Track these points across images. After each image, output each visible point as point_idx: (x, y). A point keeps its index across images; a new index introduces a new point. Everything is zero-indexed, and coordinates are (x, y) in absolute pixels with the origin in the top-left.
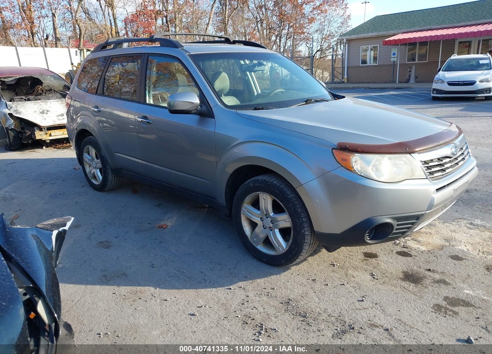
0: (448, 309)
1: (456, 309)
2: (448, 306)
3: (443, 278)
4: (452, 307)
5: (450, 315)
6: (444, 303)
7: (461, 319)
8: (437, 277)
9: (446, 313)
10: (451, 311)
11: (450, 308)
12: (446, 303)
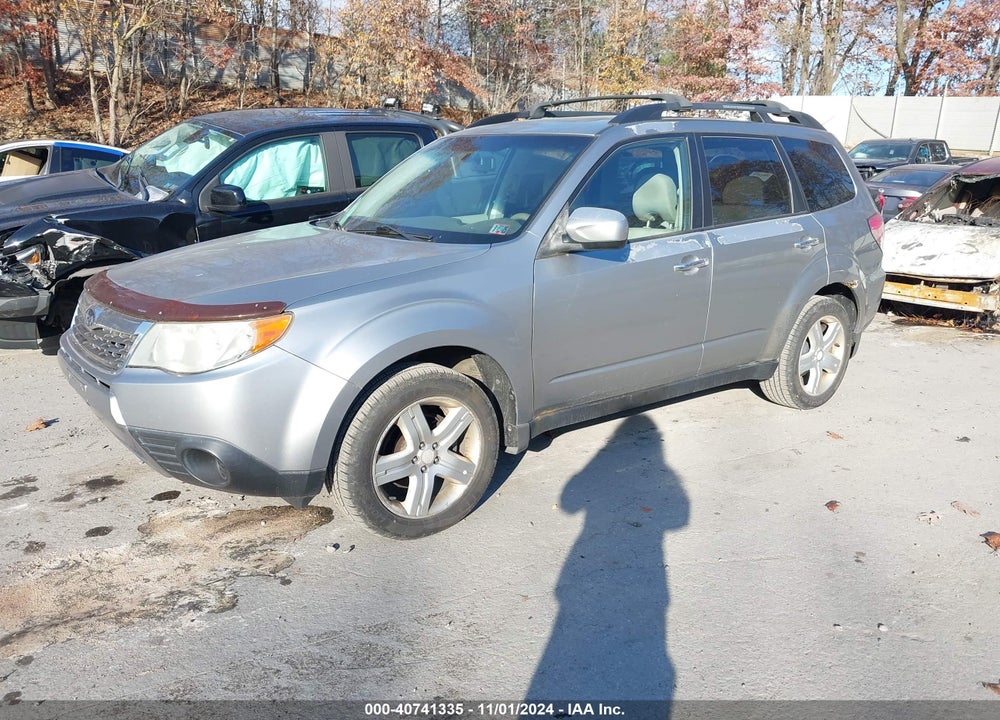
1: (12, 488)
2: (22, 485)
3: (71, 502)
5: (9, 482)
6: (30, 485)
8: (79, 500)
9: (16, 480)
10: (14, 484)
11: (18, 486)
12: (29, 487)
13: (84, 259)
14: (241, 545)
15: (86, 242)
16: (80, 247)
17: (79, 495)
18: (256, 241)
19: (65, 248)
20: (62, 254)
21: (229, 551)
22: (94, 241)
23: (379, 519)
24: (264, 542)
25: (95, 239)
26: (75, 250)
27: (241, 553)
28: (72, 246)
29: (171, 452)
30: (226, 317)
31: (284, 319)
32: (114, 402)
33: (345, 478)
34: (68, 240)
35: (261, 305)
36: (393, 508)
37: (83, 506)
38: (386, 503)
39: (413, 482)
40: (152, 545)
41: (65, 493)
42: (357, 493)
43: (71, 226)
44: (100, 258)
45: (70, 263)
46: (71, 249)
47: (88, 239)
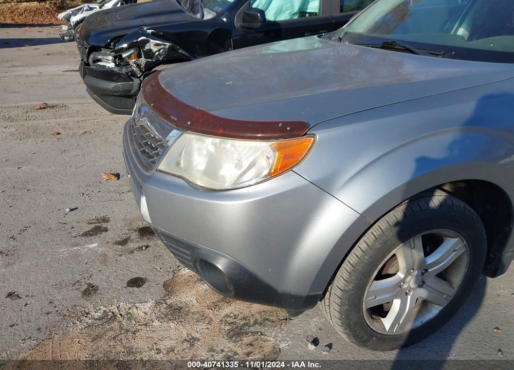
0: (97, 223)
1: (92, 226)
2: (99, 225)
3: (126, 247)
4: (96, 226)
5: (93, 220)
6: (104, 225)
7: (83, 221)
8: (131, 245)
9: (97, 220)
10: (95, 223)
11: (96, 225)
12: (103, 226)
13: (161, 59)
14: (238, 321)
15: (163, 46)
16: (159, 51)
17: (132, 241)
18: (269, 52)
19: (150, 50)
20: (149, 54)
21: (227, 328)
22: (167, 47)
23: (362, 337)
24: (256, 322)
25: (168, 44)
26: (156, 52)
27: (236, 333)
28: (155, 49)
29: (188, 255)
30: (249, 135)
31: (307, 141)
32: (143, 200)
33: (338, 301)
34: (153, 45)
35: (285, 124)
36: (374, 326)
37: (132, 252)
38: (368, 321)
39: (397, 303)
40: (170, 306)
41: (124, 237)
42: (348, 317)
43: (155, 36)
44: (171, 58)
45: (154, 61)
46: (154, 51)
47: (164, 45)
